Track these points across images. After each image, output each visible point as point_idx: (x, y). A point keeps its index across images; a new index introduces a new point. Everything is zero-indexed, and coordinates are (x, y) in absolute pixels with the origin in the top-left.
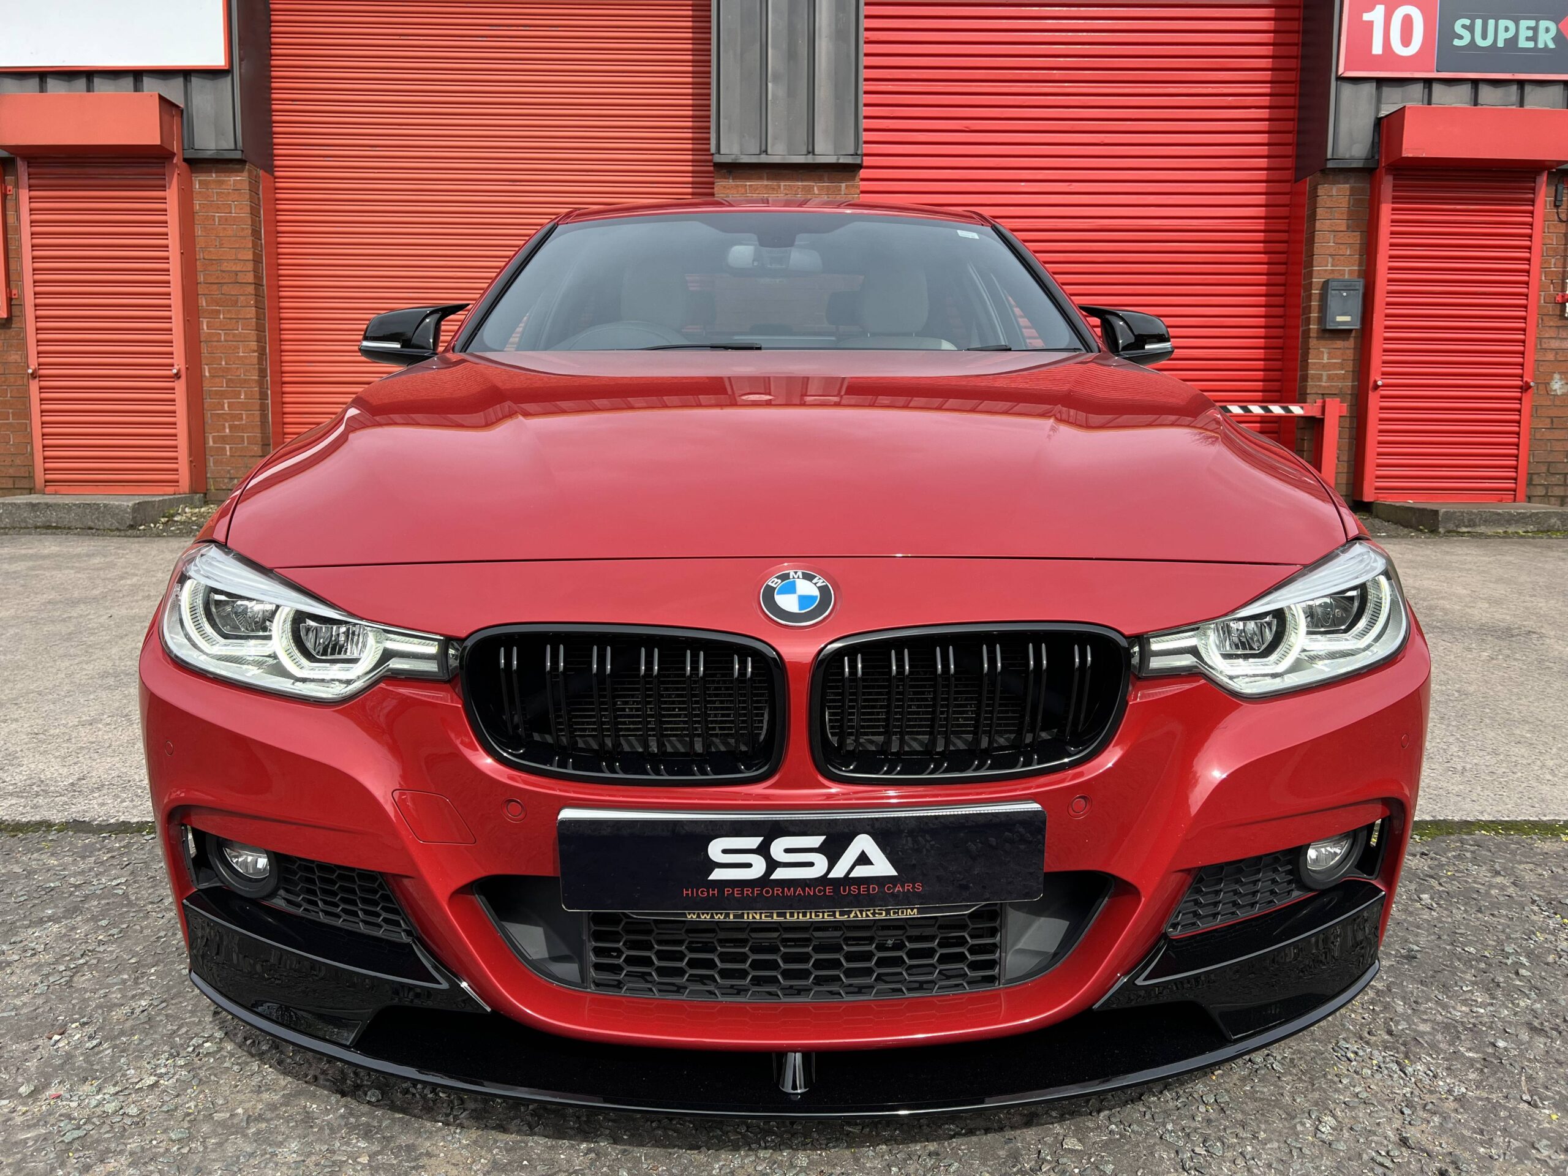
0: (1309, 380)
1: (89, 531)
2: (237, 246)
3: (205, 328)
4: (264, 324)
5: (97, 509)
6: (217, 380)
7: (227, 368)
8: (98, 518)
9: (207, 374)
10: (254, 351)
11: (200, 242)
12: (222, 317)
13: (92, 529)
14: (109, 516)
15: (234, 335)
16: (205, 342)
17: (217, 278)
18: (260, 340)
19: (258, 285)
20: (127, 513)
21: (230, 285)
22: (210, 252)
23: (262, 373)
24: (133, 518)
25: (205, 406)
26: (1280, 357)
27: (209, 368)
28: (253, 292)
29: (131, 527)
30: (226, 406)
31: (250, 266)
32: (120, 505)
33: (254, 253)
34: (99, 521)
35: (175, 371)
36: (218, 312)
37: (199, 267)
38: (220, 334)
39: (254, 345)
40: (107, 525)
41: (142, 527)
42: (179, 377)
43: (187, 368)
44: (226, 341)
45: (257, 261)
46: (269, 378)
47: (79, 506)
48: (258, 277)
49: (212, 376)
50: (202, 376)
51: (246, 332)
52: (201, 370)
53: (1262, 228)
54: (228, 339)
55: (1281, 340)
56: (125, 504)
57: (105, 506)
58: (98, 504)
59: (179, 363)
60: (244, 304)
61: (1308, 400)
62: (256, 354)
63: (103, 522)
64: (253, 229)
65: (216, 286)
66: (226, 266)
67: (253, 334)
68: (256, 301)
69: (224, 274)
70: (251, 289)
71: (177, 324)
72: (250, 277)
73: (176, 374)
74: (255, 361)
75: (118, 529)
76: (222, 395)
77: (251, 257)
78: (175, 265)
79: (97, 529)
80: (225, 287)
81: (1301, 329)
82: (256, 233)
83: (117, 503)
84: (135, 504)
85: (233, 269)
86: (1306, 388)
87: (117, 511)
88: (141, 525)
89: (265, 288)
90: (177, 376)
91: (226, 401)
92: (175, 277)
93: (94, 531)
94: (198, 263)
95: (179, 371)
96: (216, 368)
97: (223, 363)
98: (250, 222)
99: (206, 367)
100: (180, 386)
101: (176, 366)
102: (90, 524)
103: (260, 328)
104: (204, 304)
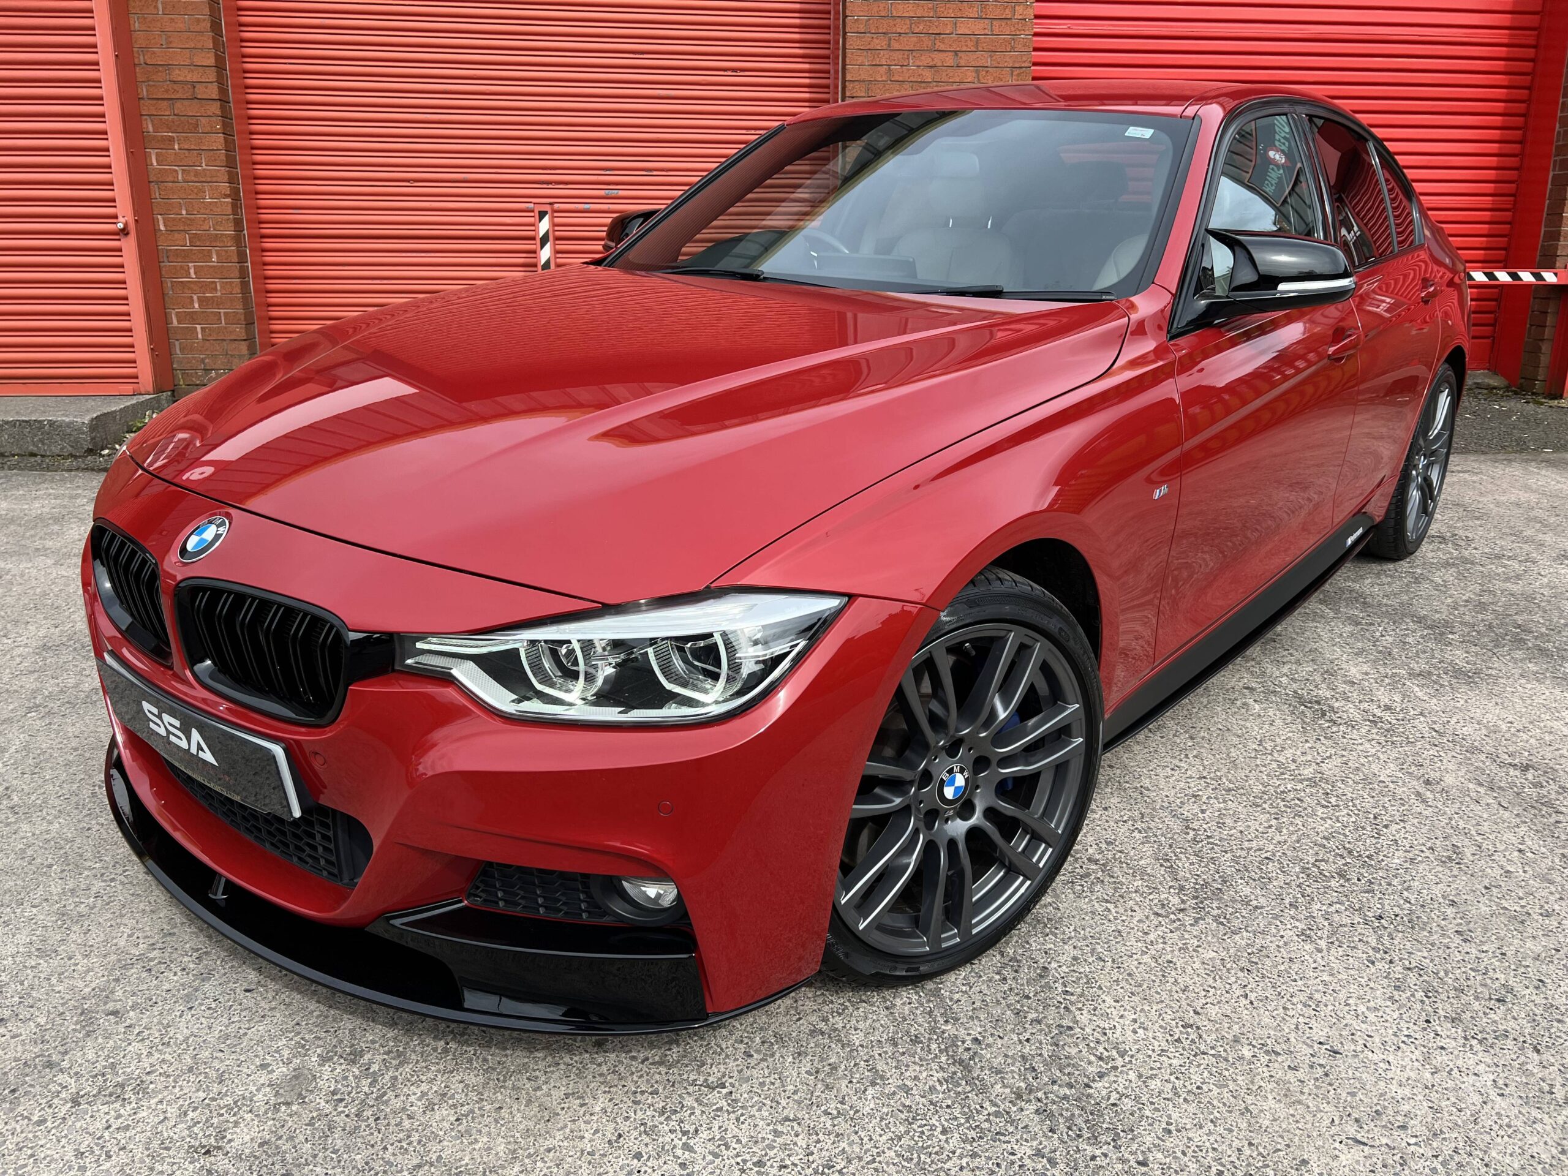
0: (1562, 239)
1: (32, 459)
2: (193, 46)
3: (155, 164)
4: (235, 156)
5: (39, 429)
6: (177, 235)
7: (190, 219)
8: (41, 441)
9: (162, 228)
10: (226, 196)
11: (139, 39)
12: (176, 147)
13: (35, 455)
14: (58, 438)
15: (197, 174)
16: (157, 182)
17: (167, 91)
18: (232, 179)
19: (223, 101)
20: (83, 433)
21: (186, 102)
22: (154, 53)
23: (238, 223)
24: (92, 439)
25: (163, 273)
26: (1509, 206)
27: (164, 219)
28: (219, 112)
29: (90, 452)
30: (192, 271)
31: (212, 75)
32: (72, 423)
33: (216, 55)
34: (43, 444)
35: (120, 226)
36: (171, 139)
37: (140, 77)
38: (176, 171)
39: (225, 187)
40: (56, 450)
41: (106, 452)
42: (127, 234)
43: (136, 221)
44: (185, 182)
45: (220, 66)
46: (246, 232)
47: (13, 424)
48: (223, 91)
49: (170, 231)
50: (156, 230)
51: (212, 167)
52: (154, 223)
53: (1506, 41)
54: (188, 178)
55: (1514, 185)
56: (79, 420)
57: (51, 423)
58: (40, 422)
59: (125, 215)
60: (208, 129)
61: (1558, 264)
62: (229, 200)
63: (49, 446)
64: (212, 20)
65: (165, 103)
66: (178, 75)
67: (222, 173)
68: (224, 125)
69: (175, 86)
70: (215, 108)
71: (117, 158)
72: (213, 92)
73: (123, 230)
74: (229, 210)
75: (71, 455)
76: (186, 256)
77: (211, 61)
78: (108, 73)
79: (43, 456)
80: (178, 104)
81: (1551, 174)
82: (216, 27)
83: (67, 420)
84: (93, 419)
85: (188, 79)
86: (1557, 249)
87: (68, 431)
88: (103, 449)
89: (232, 105)
90: (125, 232)
91: (191, 265)
92: (109, 89)
93: (38, 459)
94: (138, 69)
95: (126, 225)
96: (174, 219)
97: (184, 212)
98: (207, 11)
99: (159, 216)
100: (129, 246)
101: (121, 219)
102: (32, 448)
103: (230, 163)
104: (151, 129)
